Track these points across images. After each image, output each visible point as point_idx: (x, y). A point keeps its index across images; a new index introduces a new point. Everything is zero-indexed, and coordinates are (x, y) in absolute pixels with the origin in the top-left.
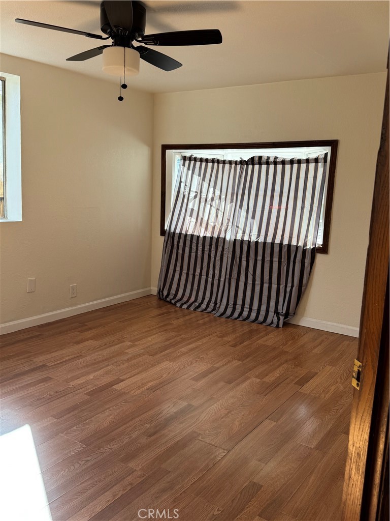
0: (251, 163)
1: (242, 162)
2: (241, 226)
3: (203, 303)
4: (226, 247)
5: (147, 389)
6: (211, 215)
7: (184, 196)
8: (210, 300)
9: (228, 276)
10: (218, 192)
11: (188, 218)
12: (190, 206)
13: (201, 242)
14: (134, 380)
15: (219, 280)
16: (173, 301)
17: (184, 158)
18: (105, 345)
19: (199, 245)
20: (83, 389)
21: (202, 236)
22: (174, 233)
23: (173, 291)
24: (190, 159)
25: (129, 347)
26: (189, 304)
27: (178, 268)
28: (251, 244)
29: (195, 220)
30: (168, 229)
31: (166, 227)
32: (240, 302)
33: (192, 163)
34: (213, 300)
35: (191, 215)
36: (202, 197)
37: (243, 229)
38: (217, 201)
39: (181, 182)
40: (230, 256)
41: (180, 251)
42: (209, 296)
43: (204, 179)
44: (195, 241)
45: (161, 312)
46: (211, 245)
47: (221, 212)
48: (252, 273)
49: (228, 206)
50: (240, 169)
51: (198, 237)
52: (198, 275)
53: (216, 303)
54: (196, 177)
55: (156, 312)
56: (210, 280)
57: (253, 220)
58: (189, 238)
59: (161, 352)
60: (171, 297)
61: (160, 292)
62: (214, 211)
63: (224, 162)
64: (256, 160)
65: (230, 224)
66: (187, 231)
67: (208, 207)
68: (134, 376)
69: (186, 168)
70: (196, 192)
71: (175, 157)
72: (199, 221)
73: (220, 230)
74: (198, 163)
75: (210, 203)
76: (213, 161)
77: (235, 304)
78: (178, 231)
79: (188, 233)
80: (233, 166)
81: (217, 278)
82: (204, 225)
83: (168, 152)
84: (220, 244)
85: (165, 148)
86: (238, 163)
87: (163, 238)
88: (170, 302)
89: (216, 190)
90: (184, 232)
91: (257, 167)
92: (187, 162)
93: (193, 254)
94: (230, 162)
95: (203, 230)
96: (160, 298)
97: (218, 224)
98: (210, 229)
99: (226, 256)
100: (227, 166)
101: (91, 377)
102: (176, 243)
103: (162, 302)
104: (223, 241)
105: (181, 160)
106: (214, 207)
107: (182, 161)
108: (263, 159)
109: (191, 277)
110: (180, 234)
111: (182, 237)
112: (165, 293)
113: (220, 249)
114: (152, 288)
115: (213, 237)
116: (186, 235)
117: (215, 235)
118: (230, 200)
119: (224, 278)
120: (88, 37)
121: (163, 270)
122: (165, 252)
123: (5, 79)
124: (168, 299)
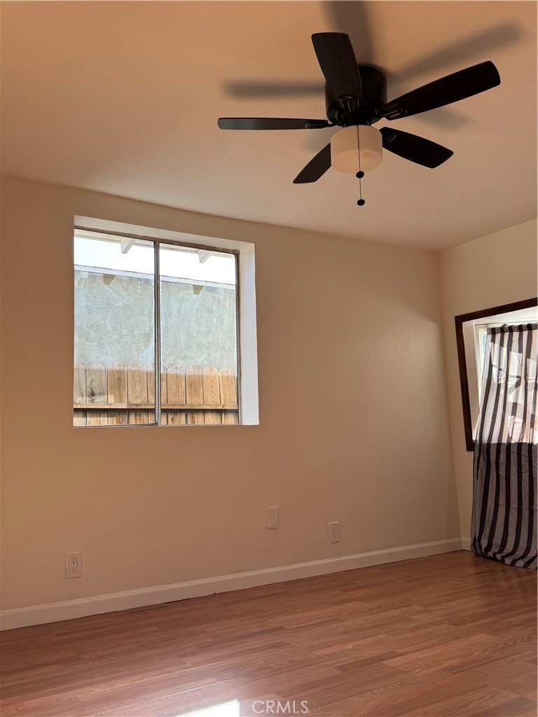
5: (443, 670)
7: (499, 386)
11: (509, 418)
12: (511, 399)
13: (535, 453)
14: (420, 655)
16: (499, 557)
17: (493, 332)
18: (379, 608)
19: (533, 459)
20: (334, 661)
22: (489, 444)
23: (498, 540)
24: (502, 330)
25: (418, 613)
27: (502, 502)
29: (522, 420)
30: (478, 439)
31: (475, 437)
33: (506, 335)
35: (514, 413)
36: (529, 382)
39: (491, 366)
41: (503, 473)
43: (528, 356)
44: (525, 452)
45: (478, 571)
51: (530, 445)
54: (515, 355)
55: (472, 570)
58: (514, 450)
59: (474, 621)
60: (495, 549)
61: (476, 542)
66: (510, 438)
68: (425, 648)
69: (497, 345)
70: (518, 377)
71: (478, 332)
72: (529, 420)
74: (516, 334)
78: (494, 441)
79: (512, 442)
83: (465, 325)
85: (460, 320)
87: (472, 454)
88: (494, 559)
90: (504, 441)
92: (498, 336)
93: (526, 475)
96: (477, 554)
101: (350, 646)
102: (493, 459)
103: (480, 559)
105: (488, 334)
107: (490, 336)
109: (526, 513)
110: (499, 444)
111: (503, 449)
112: (484, 543)
114: (463, 539)
116: (509, 445)
120: (310, 128)
121: (478, 505)
122: (476, 475)
123: (239, 251)
124: (489, 553)
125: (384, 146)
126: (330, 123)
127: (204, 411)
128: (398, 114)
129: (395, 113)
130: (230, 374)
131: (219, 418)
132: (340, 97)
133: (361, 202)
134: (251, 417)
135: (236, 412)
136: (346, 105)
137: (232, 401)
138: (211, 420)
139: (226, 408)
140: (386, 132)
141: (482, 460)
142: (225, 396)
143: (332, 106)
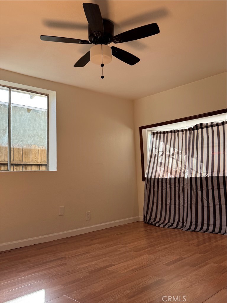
0: (195, 128)
1: (190, 129)
2: (194, 168)
3: (174, 223)
4: (185, 183)
5: (131, 270)
6: (173, 164)
7: (155, 155)
8: (179, 221)
9: (189, 203)
10: (176, 150)
11: (159, 168)
12: (160, 160)
13: (168, 182)
14: (122, 265)
15: (184, 206)
16: (153, 223)
17: (154, 133)
18: (106, 246)
19: (167, 184)
20: (86, 270)
21: (168, 177)
22: (151, 178)
23: (153, 217)
24: (157, 133)
25: (121, 247)
26: (164, 224)
27: (155, 201)
28: (202, 179)
29: (163, 169)
30: (147, 176)
31: (146, 175)
32: (200, 220)
33: (159, 135)
34: (181, 220)
35: (161, 166)
36: (167, 154)
37: (195, 170)
38: (177, 155)
39: (152, 147)
40: (189, 188)
41: (156, 190)
42: (178, 218)
43: (166, 143)
44: (164, 181)
45: (146, 229)
46: (175, 183)
47: (180, 161)
48: (206, 199)
49: (184, 157)
50: (189, 134)
51: (166, 179)
52: (169, 204)
53: (183, 223)
54: (161, 143)
55: (143, 229)
56: (177, 206)
57: (202, 163)
58: (160, 181)
59: (143, 250)
60: (152, 220)
61: (145, 217)
62: (175, 161)
63: (178, 131)
64: (199, 126)
65: (187, 168)
66: (159, 176)
67: (171, 159)
68: (124, 262)
69: (155, 139)
70: (162, 152)
71: (148, 133)
72: (166, 169)
73: (180, 173)
74: (162, 135)
75: (172, 157)
76: (171, 132)
77: (197, 222)
78: (153, 177)
79: (160, 178)
80: (184, 132)
81: (182, 204)
82: (169, 171)
83: (143, 130)
84: (182, 181)
85: (141, 128)
86: (187, 130)
87: (144, 182)
88: (152, 224)
89: (175, 149)
90: (157, 177)
91: (200, 131)
92: (155, 135)
93: (164, 191)
94: (182, 131)
95: (169, 174)
96: (145, 223)
97: (179, 169)
98: (173, 173)
99: (187, 189)
100: (181, 133)
101: (93, 263)
102: (152, 185)
103: (146, 225)
104: (183, 179)
105: (152, 134)
106: (175, 159)
107: (153, 135)
108: (203, 125)
109: (164, 206)
110: (155, 178)
111: (156, 180)
112: (148, 218)
113: (182, 185)
114: (140, 216)
115: (176, 178)
116: (158, 179)
117: (178, 176)
118: (185, 153)
119: (187, 204)
120: (81, 43)
121: (146, 203)
122: (146, 191)
123: (49, 95)
124: (150, 222)
125: (112, 54)
126: (90, 42)
127: (31, 165)
128: (119, 41)
129: (118, 41)
130: (44, 148)
131: (38, 168)
132: (95, 32)
133: (103, 77)
134: (53, 167)
135: (46, 165)
136: (97, 35)
137: (44, 161)
138: (35, 169)
139: (41, 163)
140: (113, 48)
141: (148, 185)
142: (41, 158)
143: (91, 35)
